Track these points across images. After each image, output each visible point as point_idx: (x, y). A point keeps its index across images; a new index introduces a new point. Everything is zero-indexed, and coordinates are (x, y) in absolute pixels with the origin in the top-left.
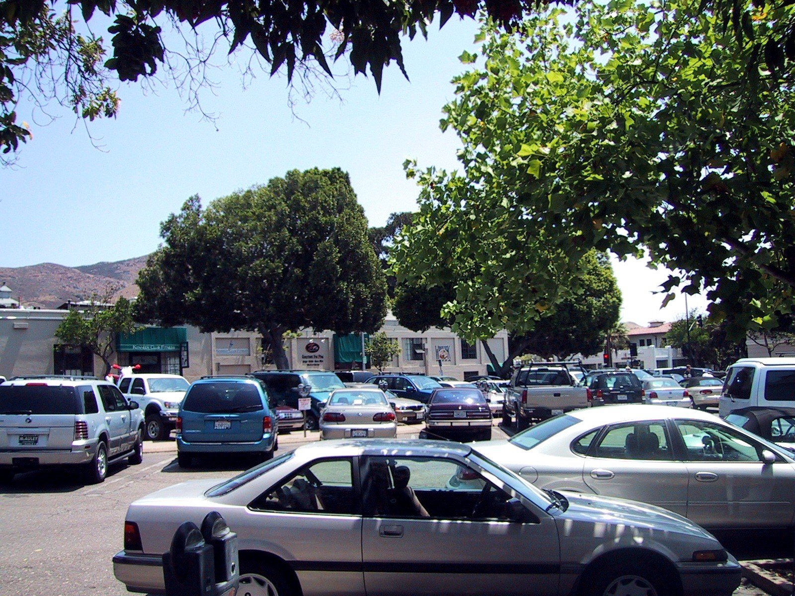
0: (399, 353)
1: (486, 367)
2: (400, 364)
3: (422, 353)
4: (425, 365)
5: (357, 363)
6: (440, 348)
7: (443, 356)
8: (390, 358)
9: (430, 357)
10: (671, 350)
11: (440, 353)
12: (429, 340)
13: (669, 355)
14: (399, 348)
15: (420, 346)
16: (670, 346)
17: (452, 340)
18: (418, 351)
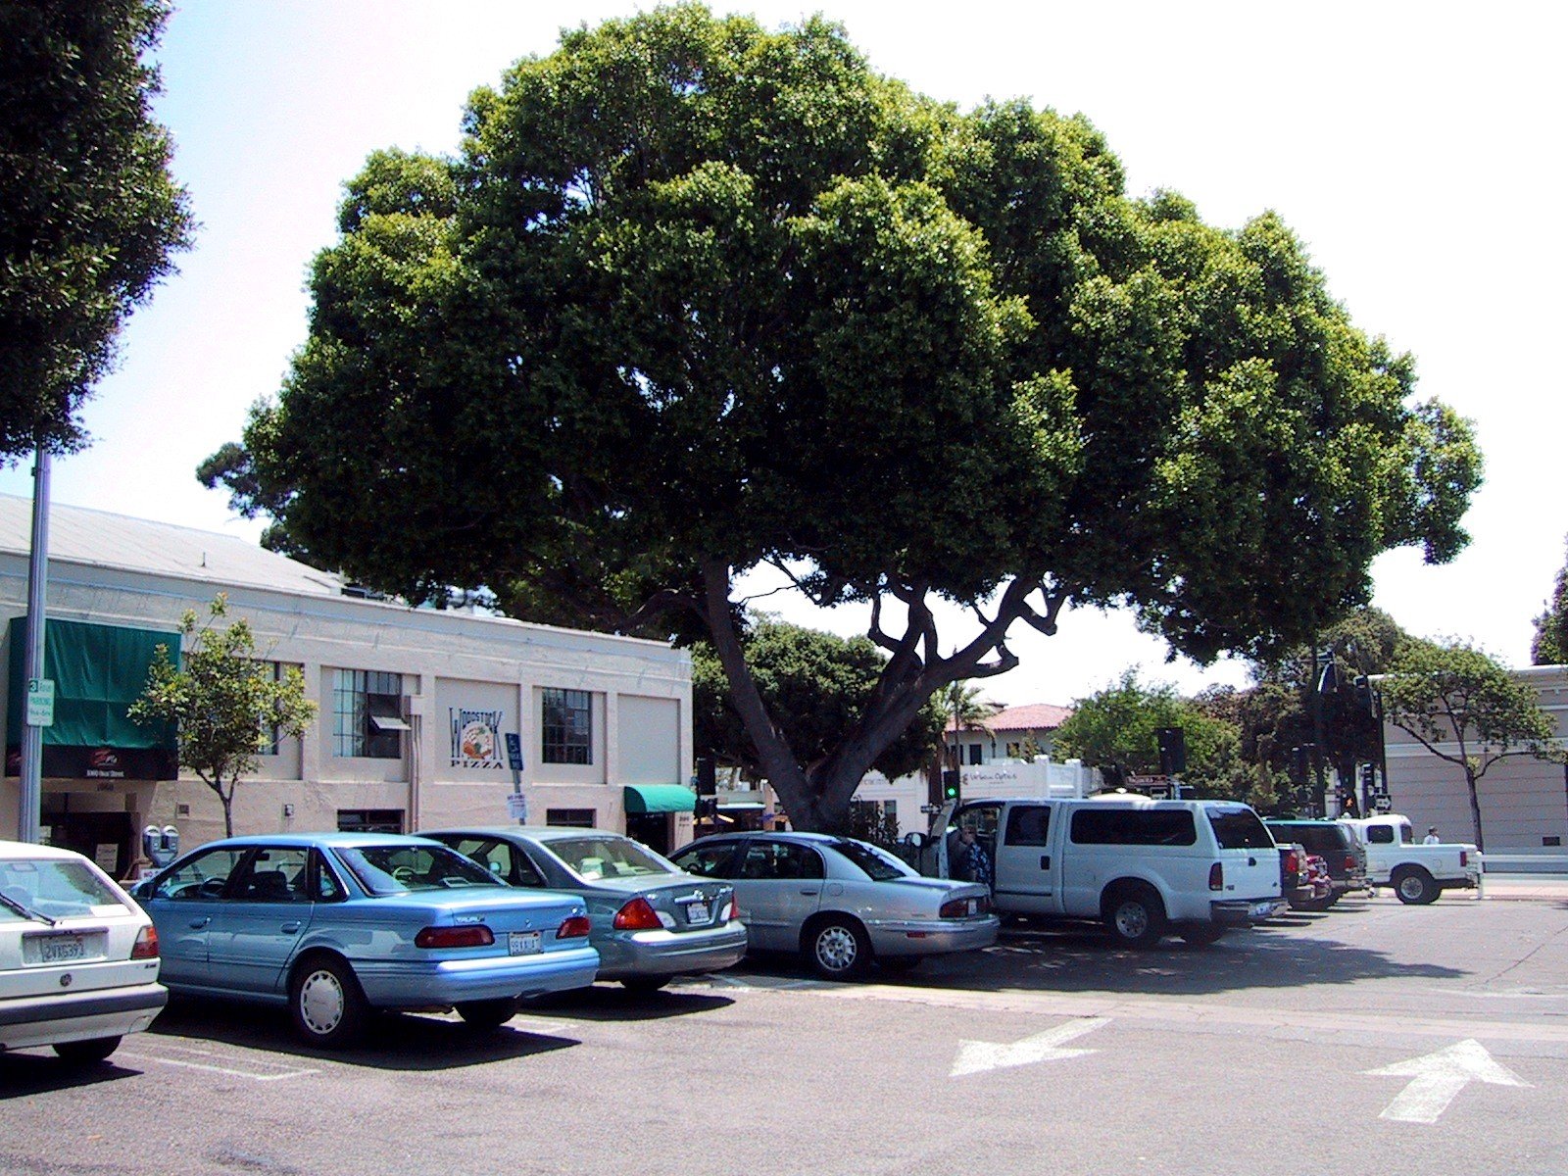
0: (306, 724)
1: (621, 796)
2: (306, 768)
3: (398, 732)
4: (409, 777)
5: (114, 751)
6: (468, 717)
7: (478, 746)
8: (263, 740)
9: (429, 747)
10: (1080, 770)
11: (466, 737)
12: (428, 684)
13: (1075, 785)
14: (308, 700)
15: (392, 704)
16: (1078, 760)
17: (513, 691)
18: (384, 723)
